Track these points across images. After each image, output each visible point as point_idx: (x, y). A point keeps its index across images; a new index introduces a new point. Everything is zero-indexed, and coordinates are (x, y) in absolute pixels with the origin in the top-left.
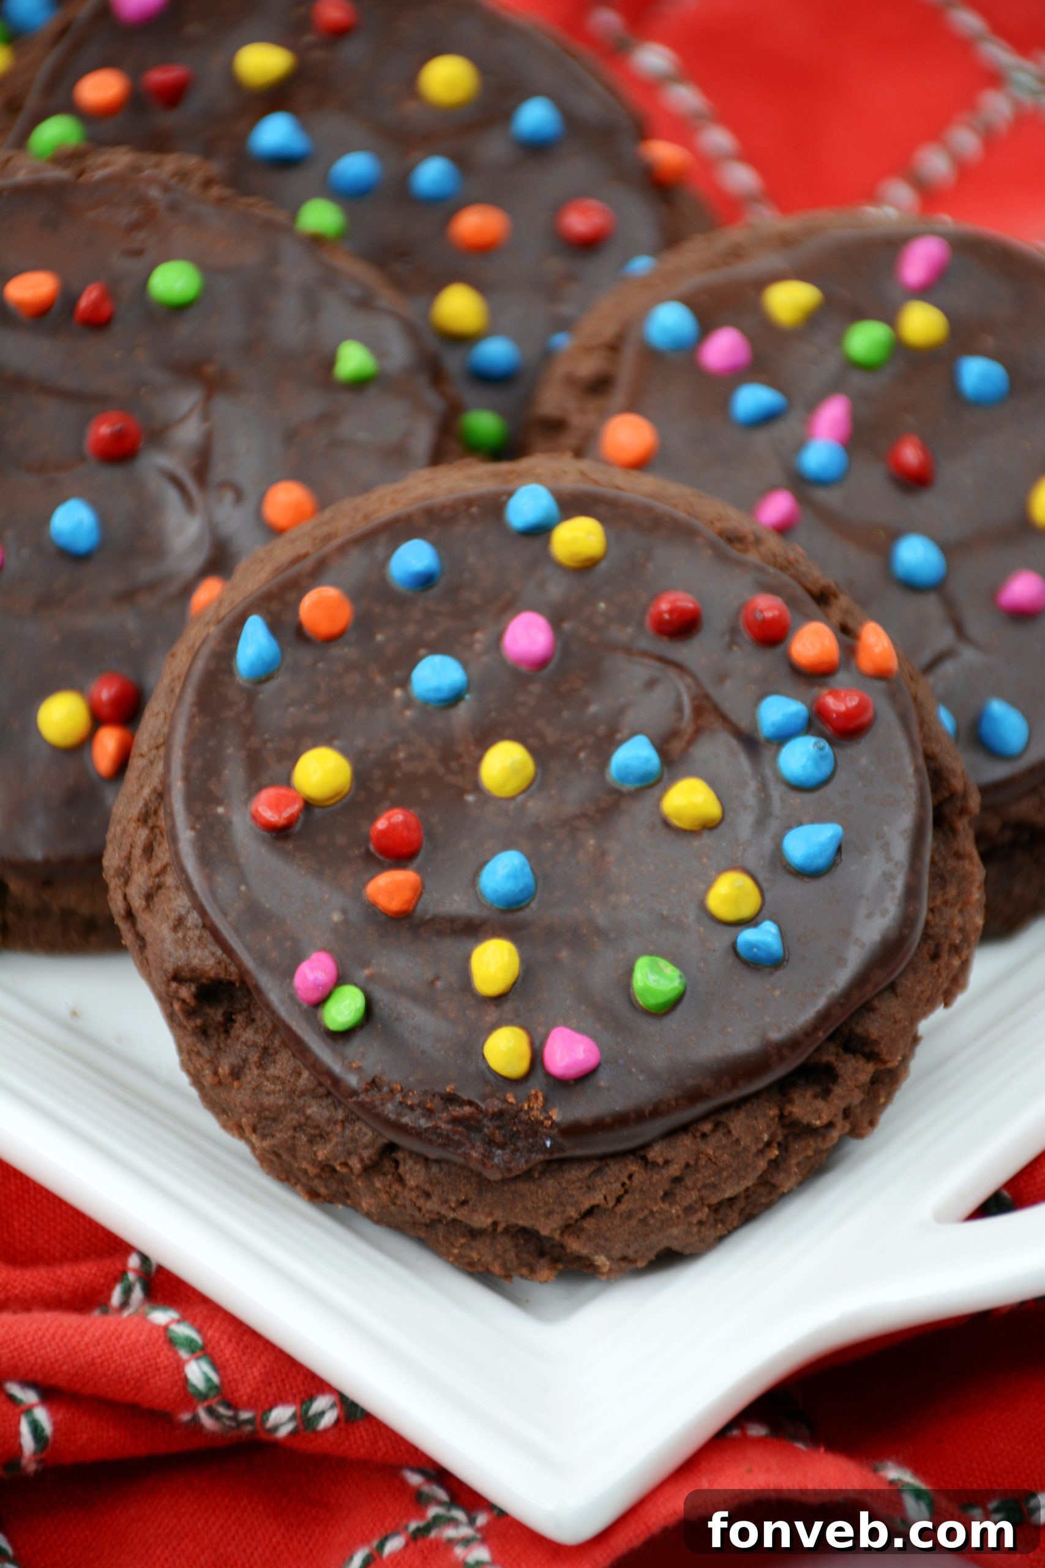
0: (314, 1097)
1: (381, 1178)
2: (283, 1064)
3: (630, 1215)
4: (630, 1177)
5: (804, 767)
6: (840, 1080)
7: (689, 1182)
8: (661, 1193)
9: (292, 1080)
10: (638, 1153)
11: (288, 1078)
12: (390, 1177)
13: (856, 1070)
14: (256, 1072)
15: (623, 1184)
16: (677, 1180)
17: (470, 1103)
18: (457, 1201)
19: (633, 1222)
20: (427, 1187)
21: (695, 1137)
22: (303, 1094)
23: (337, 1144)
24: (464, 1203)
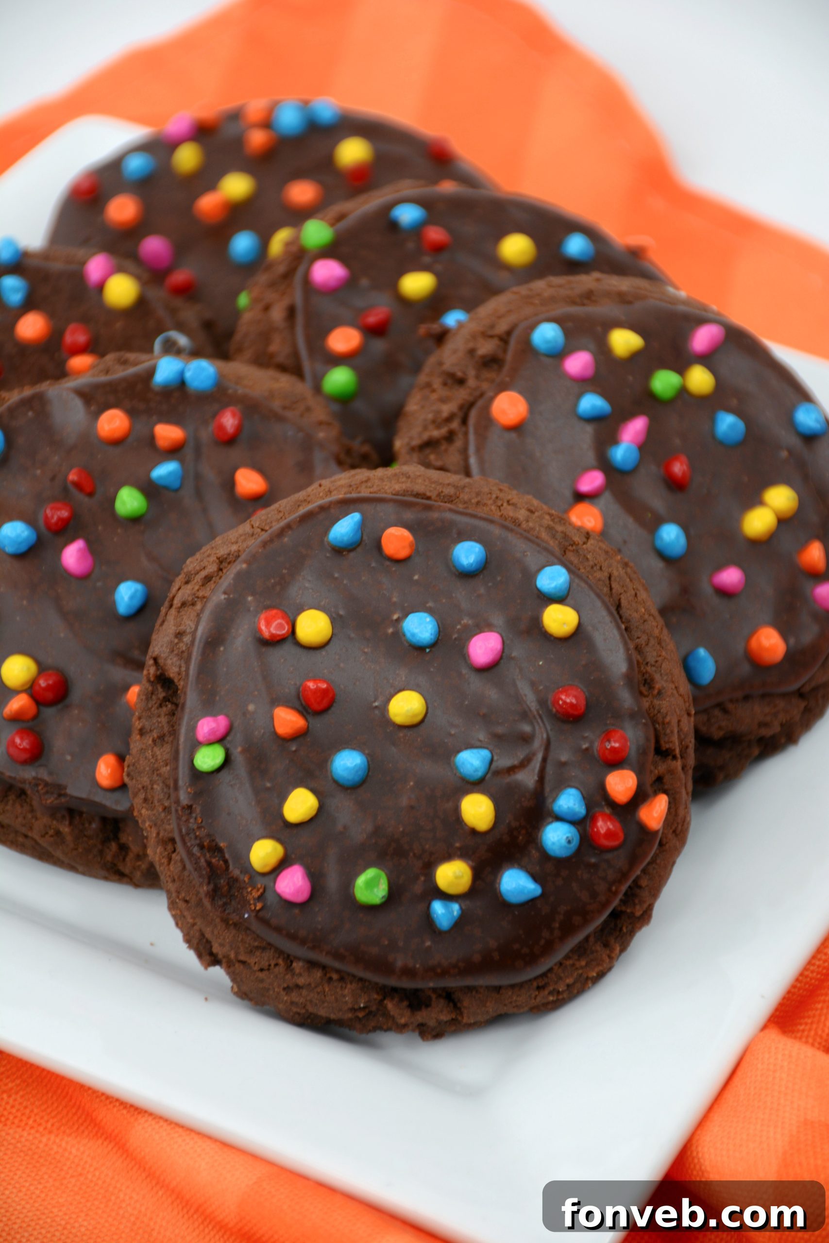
0: (163, 782)
1: (162, 850)
2: (163, 752)
3: (262, 981)
4: (276, 965)
5: (553, 843)
6: (429, 1009)
7: (304, 992)
8: (285, 985)
9: (161, 764)
10: (289, 960)
11: (161, 761)
12: (166, 853)
13: (442, 1011)
14: (150, 742)
15: (270, 965)
16: (298, 987)
17: (226, 862)
18: (184, 897)
19: (261, 986)
20: (176, 878)
21: (325, 975)
22: (159, 775)
23: (154, 815)
24: (187, 902)
